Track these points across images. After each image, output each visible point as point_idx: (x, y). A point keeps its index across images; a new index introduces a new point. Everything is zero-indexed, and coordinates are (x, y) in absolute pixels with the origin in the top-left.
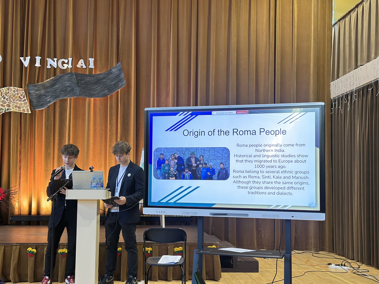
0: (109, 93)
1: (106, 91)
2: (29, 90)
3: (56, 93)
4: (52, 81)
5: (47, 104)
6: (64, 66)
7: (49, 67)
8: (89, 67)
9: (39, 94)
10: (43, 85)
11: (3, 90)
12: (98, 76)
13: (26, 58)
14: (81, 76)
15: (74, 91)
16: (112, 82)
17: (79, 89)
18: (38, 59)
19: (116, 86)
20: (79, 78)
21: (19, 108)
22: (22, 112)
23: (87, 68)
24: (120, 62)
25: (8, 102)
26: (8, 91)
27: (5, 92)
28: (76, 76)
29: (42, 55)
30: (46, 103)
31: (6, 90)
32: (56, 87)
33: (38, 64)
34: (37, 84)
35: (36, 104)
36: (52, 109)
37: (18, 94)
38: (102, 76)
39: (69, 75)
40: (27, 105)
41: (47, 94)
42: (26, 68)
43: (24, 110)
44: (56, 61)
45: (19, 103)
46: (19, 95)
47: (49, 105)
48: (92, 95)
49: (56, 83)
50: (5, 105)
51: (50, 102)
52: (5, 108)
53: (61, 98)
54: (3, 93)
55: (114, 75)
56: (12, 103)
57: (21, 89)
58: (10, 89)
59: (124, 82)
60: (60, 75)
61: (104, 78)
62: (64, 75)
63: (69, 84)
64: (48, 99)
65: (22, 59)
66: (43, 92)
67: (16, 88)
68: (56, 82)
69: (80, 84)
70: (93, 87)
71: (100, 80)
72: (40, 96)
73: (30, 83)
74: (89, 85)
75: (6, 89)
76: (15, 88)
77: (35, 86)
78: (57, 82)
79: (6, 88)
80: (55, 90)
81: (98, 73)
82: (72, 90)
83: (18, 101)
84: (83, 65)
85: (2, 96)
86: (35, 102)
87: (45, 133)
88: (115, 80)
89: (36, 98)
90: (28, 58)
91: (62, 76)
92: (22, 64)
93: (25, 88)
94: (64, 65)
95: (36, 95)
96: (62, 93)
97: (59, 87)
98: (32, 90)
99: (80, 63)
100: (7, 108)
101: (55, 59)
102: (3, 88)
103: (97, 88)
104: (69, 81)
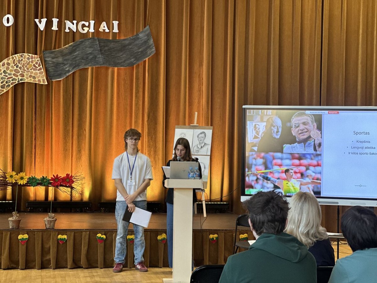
0: (136, 62)
1: (133, 60)
2: (46, 57)
3: (76, 61)
4: (71, 47)
5: (65, 74)
6: (84, 30)
7: (67, 30)
8: (114, 31)
9: (57, 62)
10: (61, 52)
11: (15, 57)
12: (123, 42)
13: (42, 20)
14: (105, 42)
15: (97, 59)
16: (139, 49)
17: (102, 57)
18: (55, 21)
19: (144, 54)
20: (102, 44)
21: (34, 78)
22: (37, 82)
23: (110, 32)
24: (148, 26)
25: (22, 72)
26: (21, 58)
27: (18, 59)
28: (99, 42)
29: (59, 17)
30: (64, 72)
31: (19, 58)
32: (75, 54)
33: (55, 28)
34: (54, 50)
35: (52, 73)
36: (71, 79)
37: (32, 62)
38: (127, 42)
39: (92, 41)
40: (43, 74)
41: (65, 62)
42: (42, 31)
43: (39, 80)
44: (75, 24)
45: (34, 72)
46: (33, 64)
47: (67, 75)
48: (117, 64)
49: (75, 50)
50: (18, 74)
51: (69, 71)
52: (18, 78)
53: (81, 67)
54: (16, 60)
55: (141, 41)
56: (26, 73)
57: (36, 56)
58: (23, 56)
59: (153, 50)
60: (81, 40)
61: (129, 44)
62: (85, 40)
63: (91, 51)
64: (66, 68)
65: (37, 20)
66: (60, 60)
67: (31, 55)
68: (75, 48)
69: (103, 51)
70: (118, 55)
71: (125, 46)
72: (57, 65)
73: (46, 49)
74: (113, 53)
75: (19, 56)
76: (29, 54)
77: (52, 53)
78: (77, 48)
79: (18, 54)
80: (75, 58)
81: (122, 38)
82: (95, 57)
83: (33, 70)
84: (106, 28)
85: (14, 63)
86: (52, 71)
87: (64, 107)
88: (142, 47)
89: (53, 66)
90: (44, 20)
91: (82, 42)
92: (36, 26)
93: (40, 55)
94: (84, 28)
95: (53, 63)
96: (83, 61)
97: (79, 54)
98: (48, 57)
99: (102, 26)
100: (20, 78)
101: (75, 22)
102: (16, 55)
103: (122, 55)
104: (90, 47)
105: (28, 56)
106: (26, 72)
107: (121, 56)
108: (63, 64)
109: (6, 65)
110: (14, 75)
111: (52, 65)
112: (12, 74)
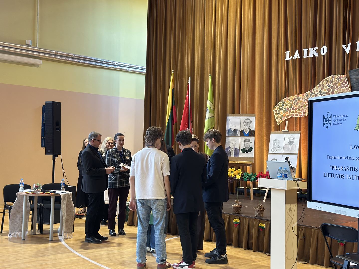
2: (351, 76)
13: (348, 45)
40: (349, 90)
42: (348, 54)
45: (342, 89)
46: (341, 82)
50: (330, 92)
54: (328, 81)
56: (336, 90)
57: (343, 75)
58: (334, 77)
65: (344, 46)
67: (339, 75)
73: (351, 68)
75: (331, 78)
77: (356, 71)
85: (327, 84)
92: (344, 51)
93: (347, 75)
95: (357, 79)
98: (353, 75)
102: (328, 77)
105: (337, 77)
109: (321, 87)
110: (327, 93)
111: (356, 81)
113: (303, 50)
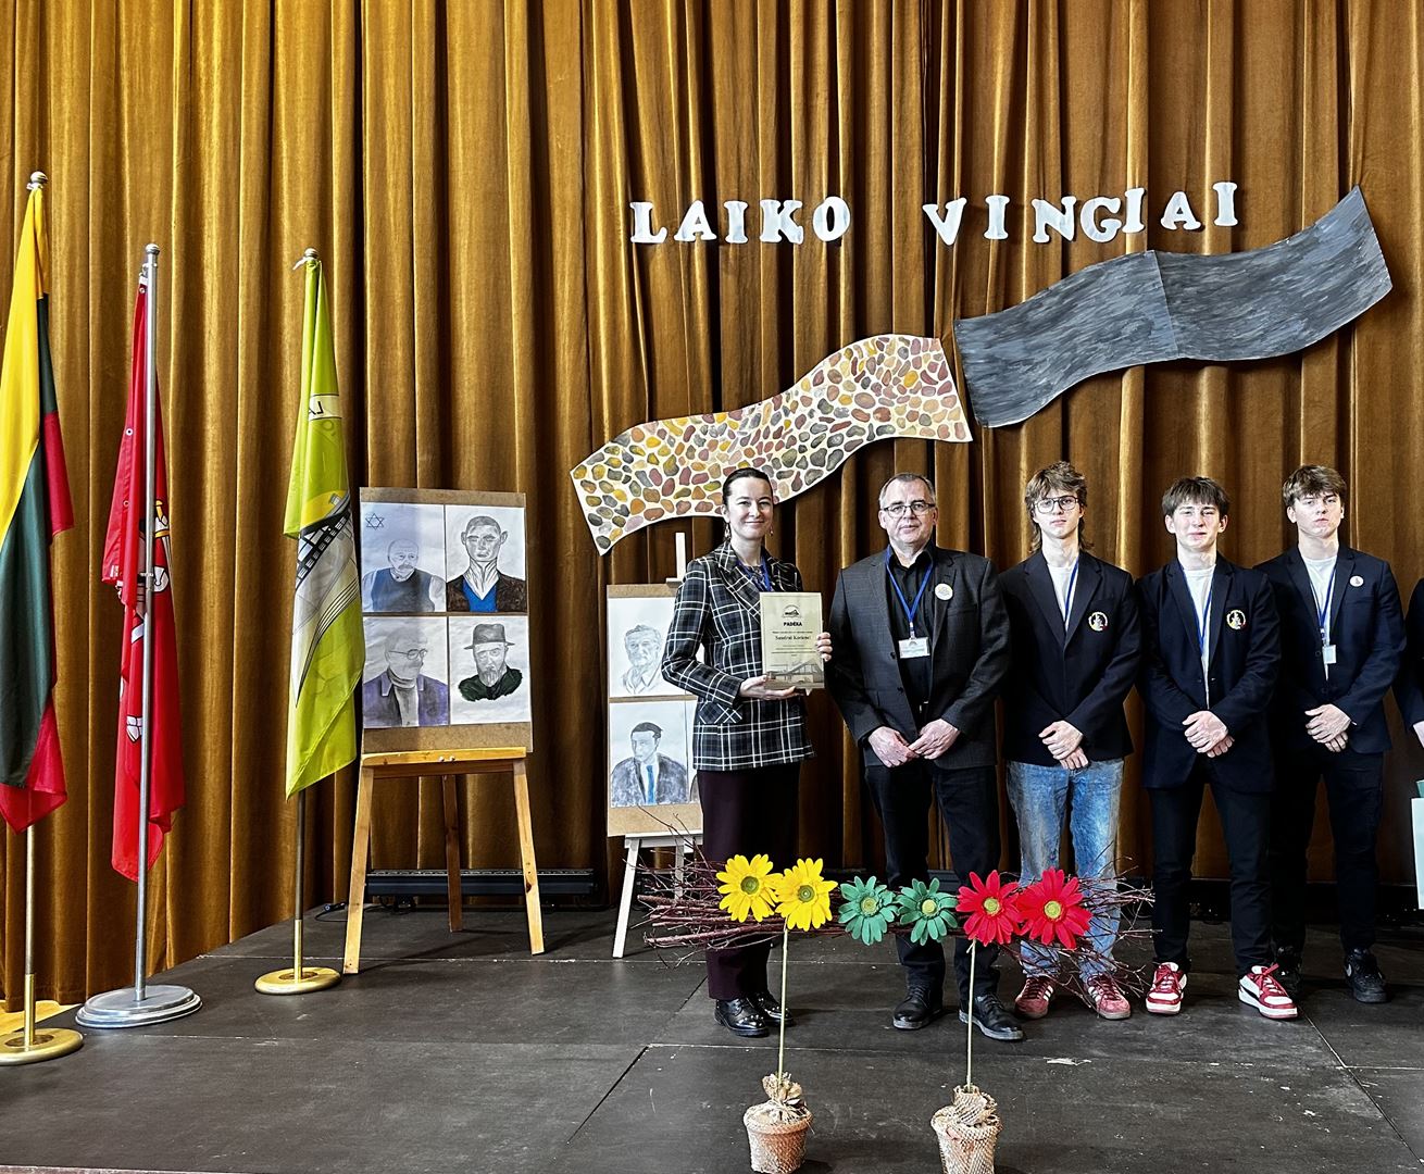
0: (1311, 333)
1: (1297, 326)
2: (965, 343)
3: (1075, 348)
4: (1056, 299)
5: (1036, 398)
6: (1103, 230)
7: (1041, 237)
8: (1217, 222)
9: (1004, 357)
10: (1019, 319)
11: (858, 348)
12: (1255, 262)
13: (948, 206)
14: (1183, 267)
15: (1155, 334)
16: (1323, 281)
17: (1176, 323)
19: (1343, 298)
20: (1174, 275)
21: (925, 420)
22: (936, 437)
23: (1202, 228)
24: (1357, 188)
25: (881, 401)
26: (879, 352)
27: (866, 358)
28: (1162, 269)
29: (1010, 188)
30: (1032, 394)
31: (870, 351)
32: (1072, 322)
33: (996, 231)
34: (993, 315)
35: (990, 400)
36: (1053, 421)
37: (917, 363)
38: (1272, 261)
39: (1132, 266)
40: (955, 407)
42: (947, 249)
43: (944, 430)
44: (1070, 210)
45: (924, 399)
46: (921, 370)
47: (1043, 401)
48: (1235, 347)
49: (1071, 306)
50: (870, 411)
51: (1048, 388)
52: (871, 426)
53: (1095, 370)
54: (859, 361)
55: (1331, 249)
56: (896, 405)
57: (930, 340)
58: (886, 344)
59: (1381, 280)
60: (1091, 268)
61: (1282, 268)
62: (1107, 267)
63: (1130, 307)
64: (1040, 377)
65: (931, 210)
66: (1017, 347)
67: (911, 338)
68: (1072, 302)
69: (1178, 302)
71: (1264, 277)
72: (1005, 368)
74: (1219, 305)
75: (871, 345)
76: (906, 337)
77: (986, 325)
78: (1077, 300)
79: (869, 340)
80: (1071, 337)
82: (1148, 327)
83: (919, 394)
84: (1188, 216)
85: (854, 373)
86: (988, 394)
88: (1335, 273)
89: (990, 375)
90: (957, 207)
91: (1098, 274)
92: (929, 230)
93: (945, 338)
94: (1104, 224)
95: (991, 359)
96: (1101, 345)
97: (1085, 323)
98: (974, 341)
99: (1171, 209)
100: (877, 424)
101: (1069, 202)
102: (860, 343)
103: (1251, 312)
104: (1128, 292)
105: (902, 344)
106: (895, 400)
107: (1250, 317)
108: (1026, 362)
109: (827, 383)
110: (855, 413)
111: (987, 370)
112: (849, 413)
113: (726, 205)
